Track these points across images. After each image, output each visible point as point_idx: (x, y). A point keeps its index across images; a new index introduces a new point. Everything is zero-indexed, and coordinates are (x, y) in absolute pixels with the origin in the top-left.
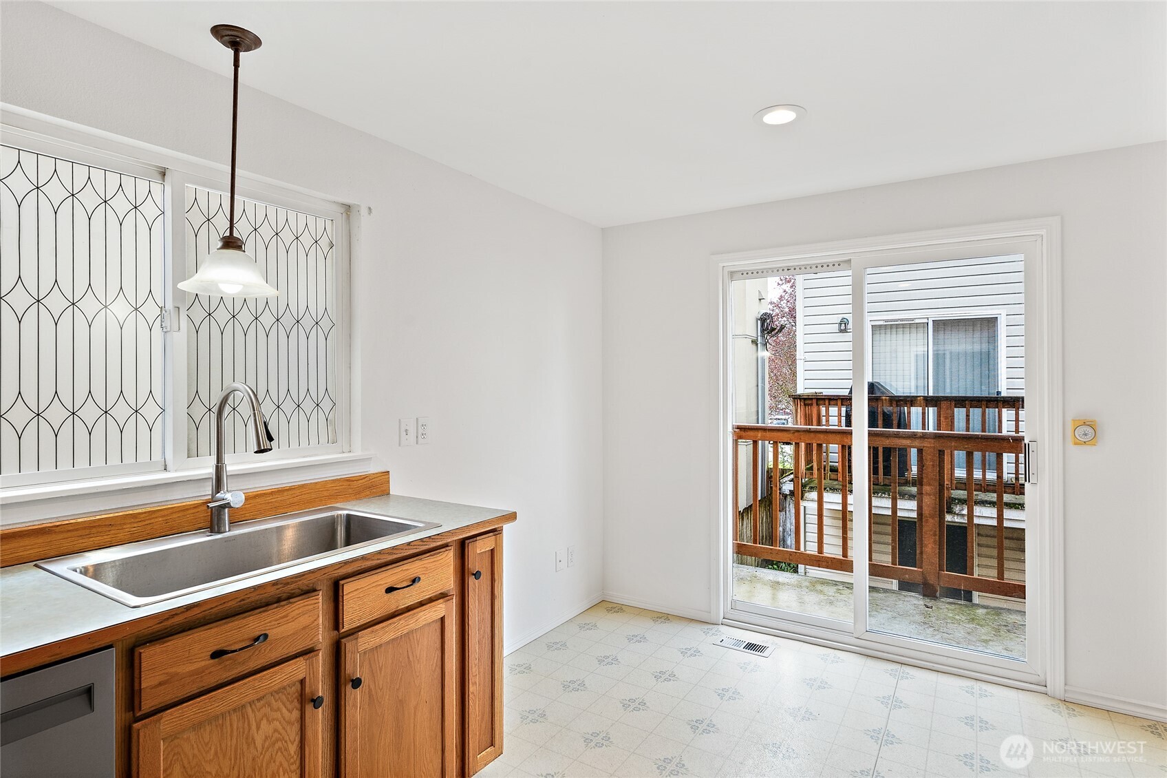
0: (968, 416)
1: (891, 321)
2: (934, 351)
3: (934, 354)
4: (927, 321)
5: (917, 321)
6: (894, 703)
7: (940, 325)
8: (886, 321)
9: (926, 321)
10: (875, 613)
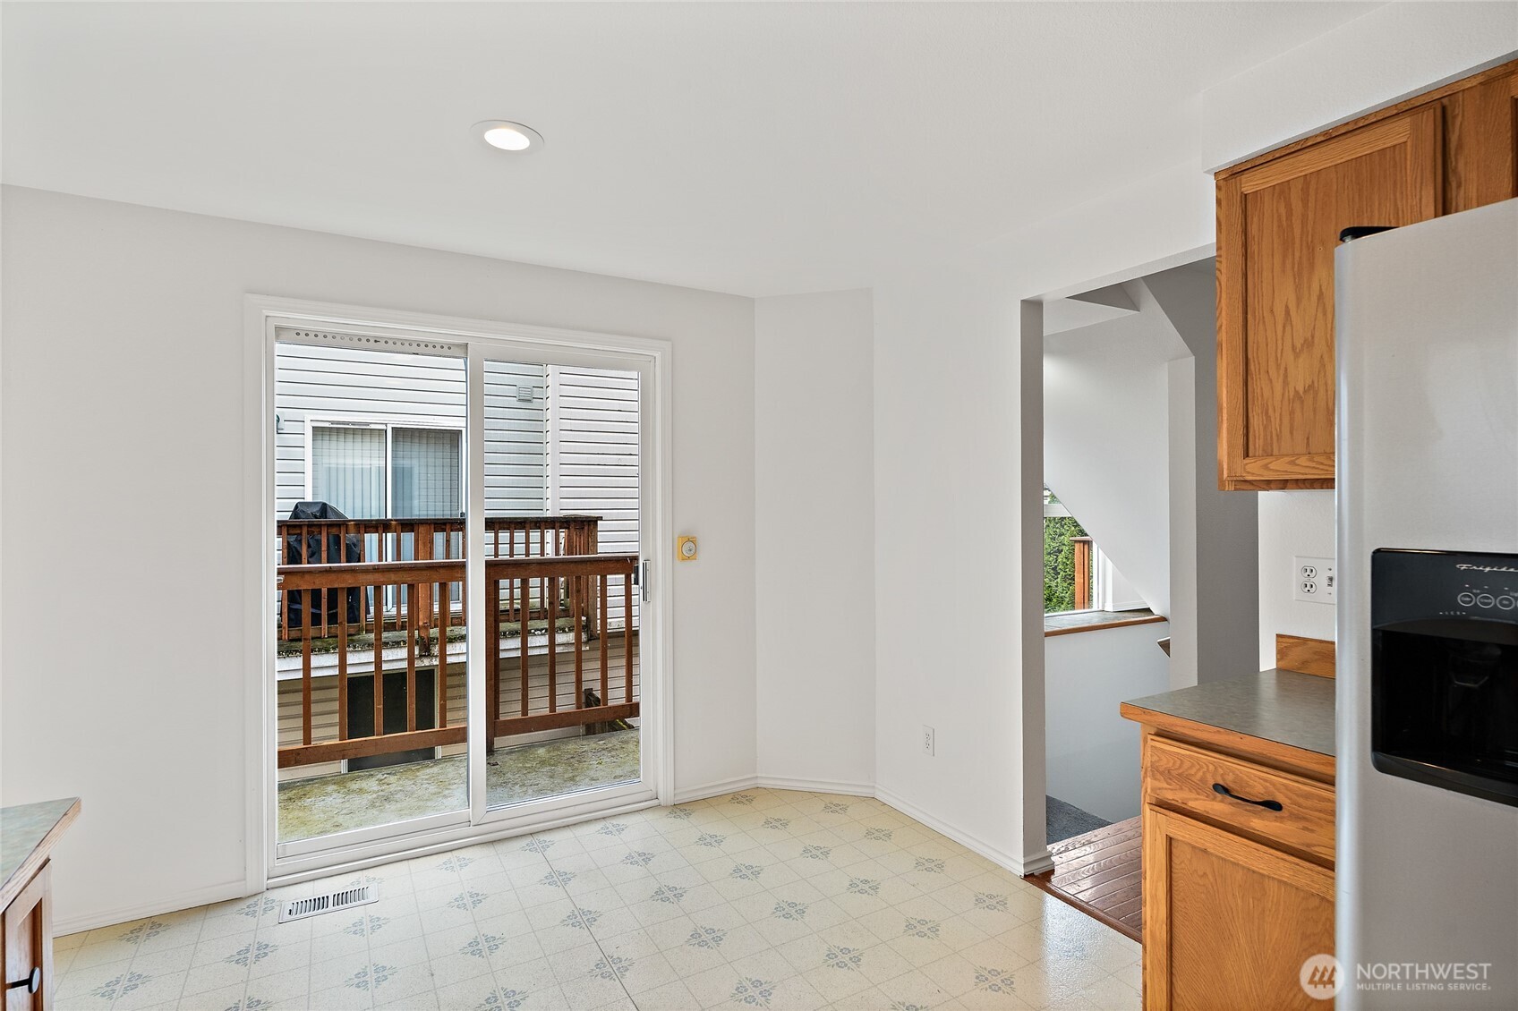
0: (448, 541)
1: (338, 423)
2: (392, 464)
3: (392, 467)
4: (385, 428)
5: (373, 427)
6: (558, 878)
7: (401, 434)
8: (333, 422)
9: (383, 427)
10: (447, 792)
